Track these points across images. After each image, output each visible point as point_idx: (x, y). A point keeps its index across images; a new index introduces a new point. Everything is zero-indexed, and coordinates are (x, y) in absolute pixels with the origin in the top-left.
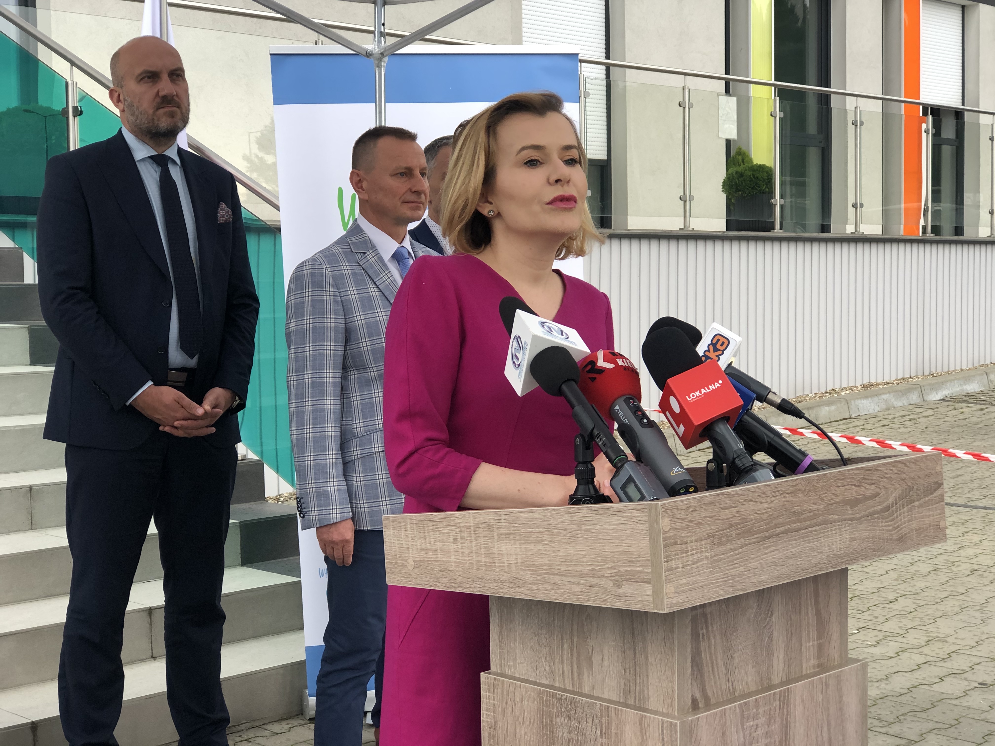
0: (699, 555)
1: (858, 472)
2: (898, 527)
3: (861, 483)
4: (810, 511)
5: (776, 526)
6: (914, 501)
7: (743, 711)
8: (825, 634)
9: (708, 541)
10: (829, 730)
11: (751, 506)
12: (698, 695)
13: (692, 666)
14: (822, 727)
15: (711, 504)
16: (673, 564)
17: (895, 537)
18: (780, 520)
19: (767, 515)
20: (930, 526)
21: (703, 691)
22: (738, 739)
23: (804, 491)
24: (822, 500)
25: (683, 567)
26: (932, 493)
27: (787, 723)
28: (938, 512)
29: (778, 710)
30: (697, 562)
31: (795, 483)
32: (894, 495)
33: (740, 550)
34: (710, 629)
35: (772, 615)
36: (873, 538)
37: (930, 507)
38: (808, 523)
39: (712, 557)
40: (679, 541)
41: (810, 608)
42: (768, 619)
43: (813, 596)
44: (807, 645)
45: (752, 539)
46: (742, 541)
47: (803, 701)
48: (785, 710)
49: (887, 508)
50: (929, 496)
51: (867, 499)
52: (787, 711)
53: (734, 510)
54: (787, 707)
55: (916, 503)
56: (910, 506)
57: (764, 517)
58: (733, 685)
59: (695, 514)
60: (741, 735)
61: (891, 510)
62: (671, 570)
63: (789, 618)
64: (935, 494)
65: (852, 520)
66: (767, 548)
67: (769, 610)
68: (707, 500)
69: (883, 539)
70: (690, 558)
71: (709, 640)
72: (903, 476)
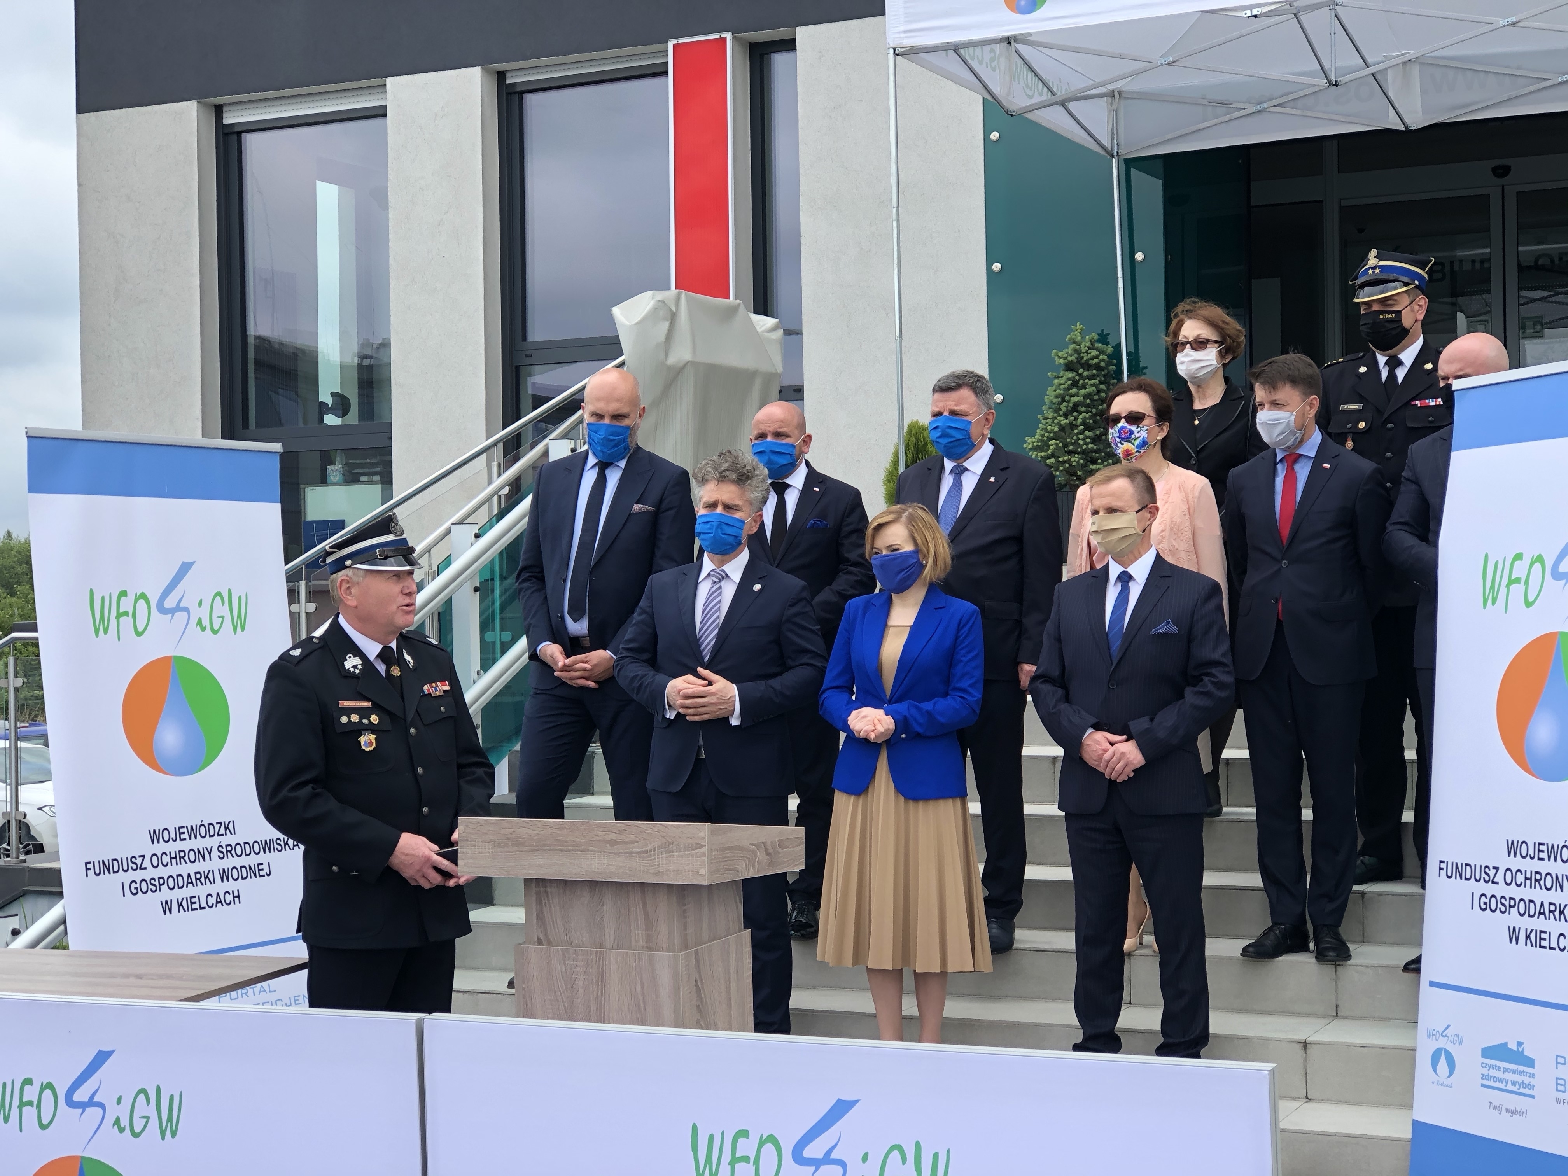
0: (483, 850)
1: (619, 825)
2: (655, 865)
3: (620, 832)
4: (574, 842)
5: (544, 845)
6: (673, 852)
7: (564, 954)
8: (654, 929)
9: (491, 843)
10: (642, 988)
11: (525, 830)
12: (542, 936)
13: (537, 919)
14: (636, 984)
15: (493, 824)
16: (465, 851)
17: (651, 871)
18: (548, 842)
19: (536, 837)
20: (689, 871)
21: (546, 935)
22: (561, 968)
23: (570, 829)
24: (584, 836)
25: (472, 854)
26: (692, 850)
27: (603, 971)
28: (699, 863)
29: (594, 962)
30: (482, 853)
31: (561, 823)
32: (652, 845)
33: (514, 853)
34: (551, 902)
35: (603, 905)
36: (629, 868)
37: (690, 859)
38: (571, 848)
39: (492, 853)
40: (470, 840)
41: (638, 909)
42: (599, 907)
43: (641, 902)
44: (636, 932)
45: (525, 849)
46: (516, 848)
47: (617, 962)
48: (601, 964)
49: (646, 852)
50: (689, 851)
51: (627, 843)
52: (603, 964)
53: (513, 830)
54: (603, 962)
55: (676, 854)
56: (668, 855)
57: (535, 838)
58: (570, 939)
59: (482, 827)
60: (563, 967)
61: (649, 854)
62: (463, 853)
63: (618, 911)
64: (696, 851)
65: (610, 853)
66: (536, 856)
67: (600, 902)
68: (492, 821)
69: (640, 870)
70: (477, 850)
71: (550, 907)
72: (662, 834)
